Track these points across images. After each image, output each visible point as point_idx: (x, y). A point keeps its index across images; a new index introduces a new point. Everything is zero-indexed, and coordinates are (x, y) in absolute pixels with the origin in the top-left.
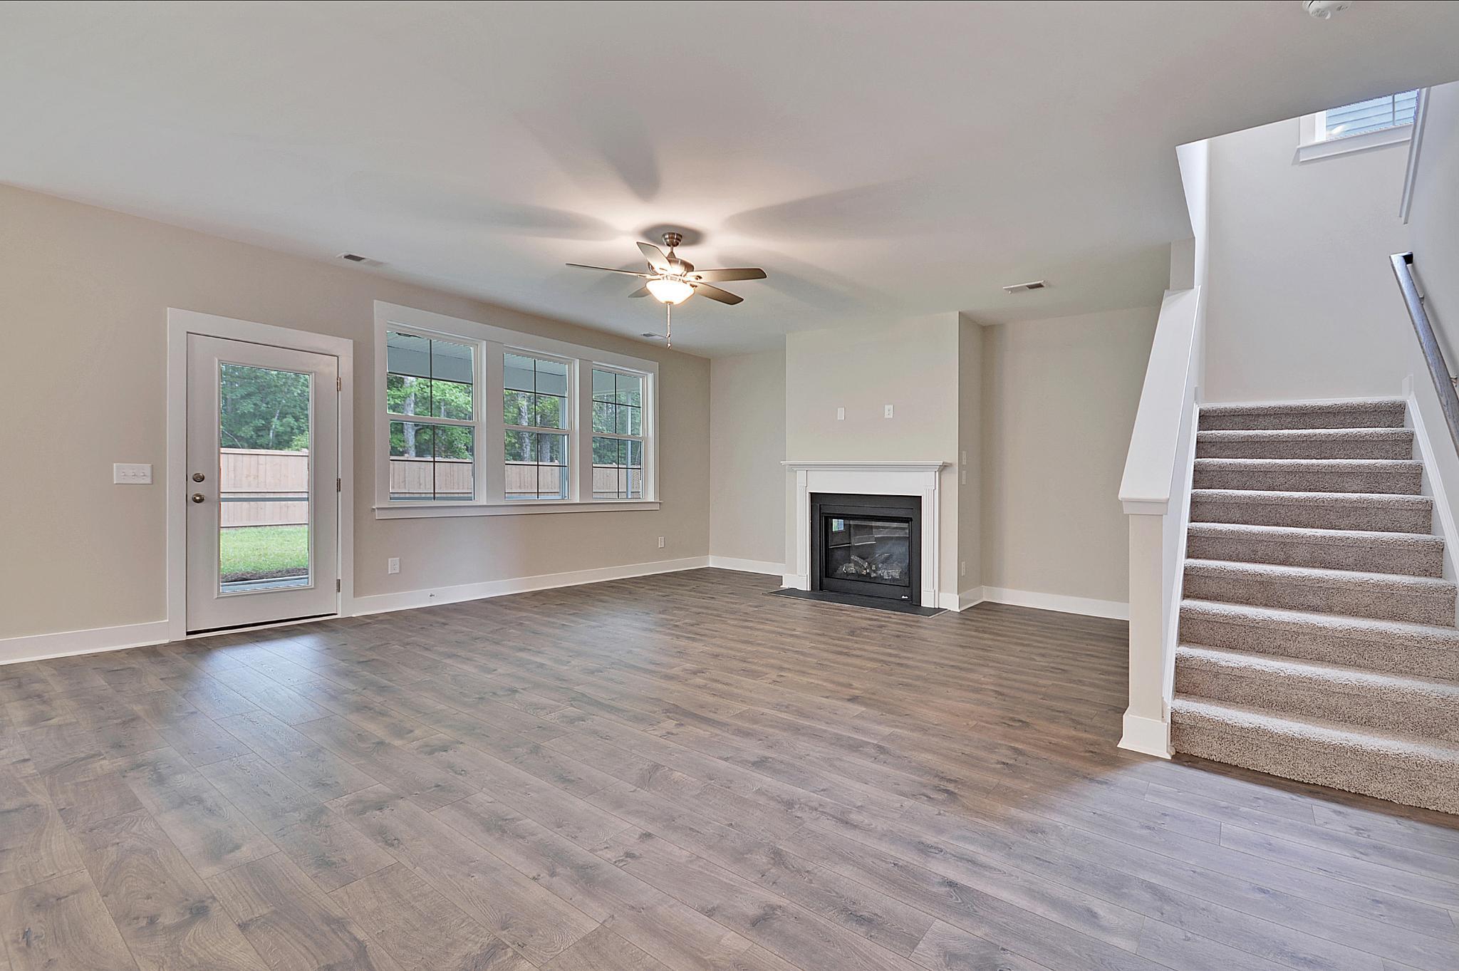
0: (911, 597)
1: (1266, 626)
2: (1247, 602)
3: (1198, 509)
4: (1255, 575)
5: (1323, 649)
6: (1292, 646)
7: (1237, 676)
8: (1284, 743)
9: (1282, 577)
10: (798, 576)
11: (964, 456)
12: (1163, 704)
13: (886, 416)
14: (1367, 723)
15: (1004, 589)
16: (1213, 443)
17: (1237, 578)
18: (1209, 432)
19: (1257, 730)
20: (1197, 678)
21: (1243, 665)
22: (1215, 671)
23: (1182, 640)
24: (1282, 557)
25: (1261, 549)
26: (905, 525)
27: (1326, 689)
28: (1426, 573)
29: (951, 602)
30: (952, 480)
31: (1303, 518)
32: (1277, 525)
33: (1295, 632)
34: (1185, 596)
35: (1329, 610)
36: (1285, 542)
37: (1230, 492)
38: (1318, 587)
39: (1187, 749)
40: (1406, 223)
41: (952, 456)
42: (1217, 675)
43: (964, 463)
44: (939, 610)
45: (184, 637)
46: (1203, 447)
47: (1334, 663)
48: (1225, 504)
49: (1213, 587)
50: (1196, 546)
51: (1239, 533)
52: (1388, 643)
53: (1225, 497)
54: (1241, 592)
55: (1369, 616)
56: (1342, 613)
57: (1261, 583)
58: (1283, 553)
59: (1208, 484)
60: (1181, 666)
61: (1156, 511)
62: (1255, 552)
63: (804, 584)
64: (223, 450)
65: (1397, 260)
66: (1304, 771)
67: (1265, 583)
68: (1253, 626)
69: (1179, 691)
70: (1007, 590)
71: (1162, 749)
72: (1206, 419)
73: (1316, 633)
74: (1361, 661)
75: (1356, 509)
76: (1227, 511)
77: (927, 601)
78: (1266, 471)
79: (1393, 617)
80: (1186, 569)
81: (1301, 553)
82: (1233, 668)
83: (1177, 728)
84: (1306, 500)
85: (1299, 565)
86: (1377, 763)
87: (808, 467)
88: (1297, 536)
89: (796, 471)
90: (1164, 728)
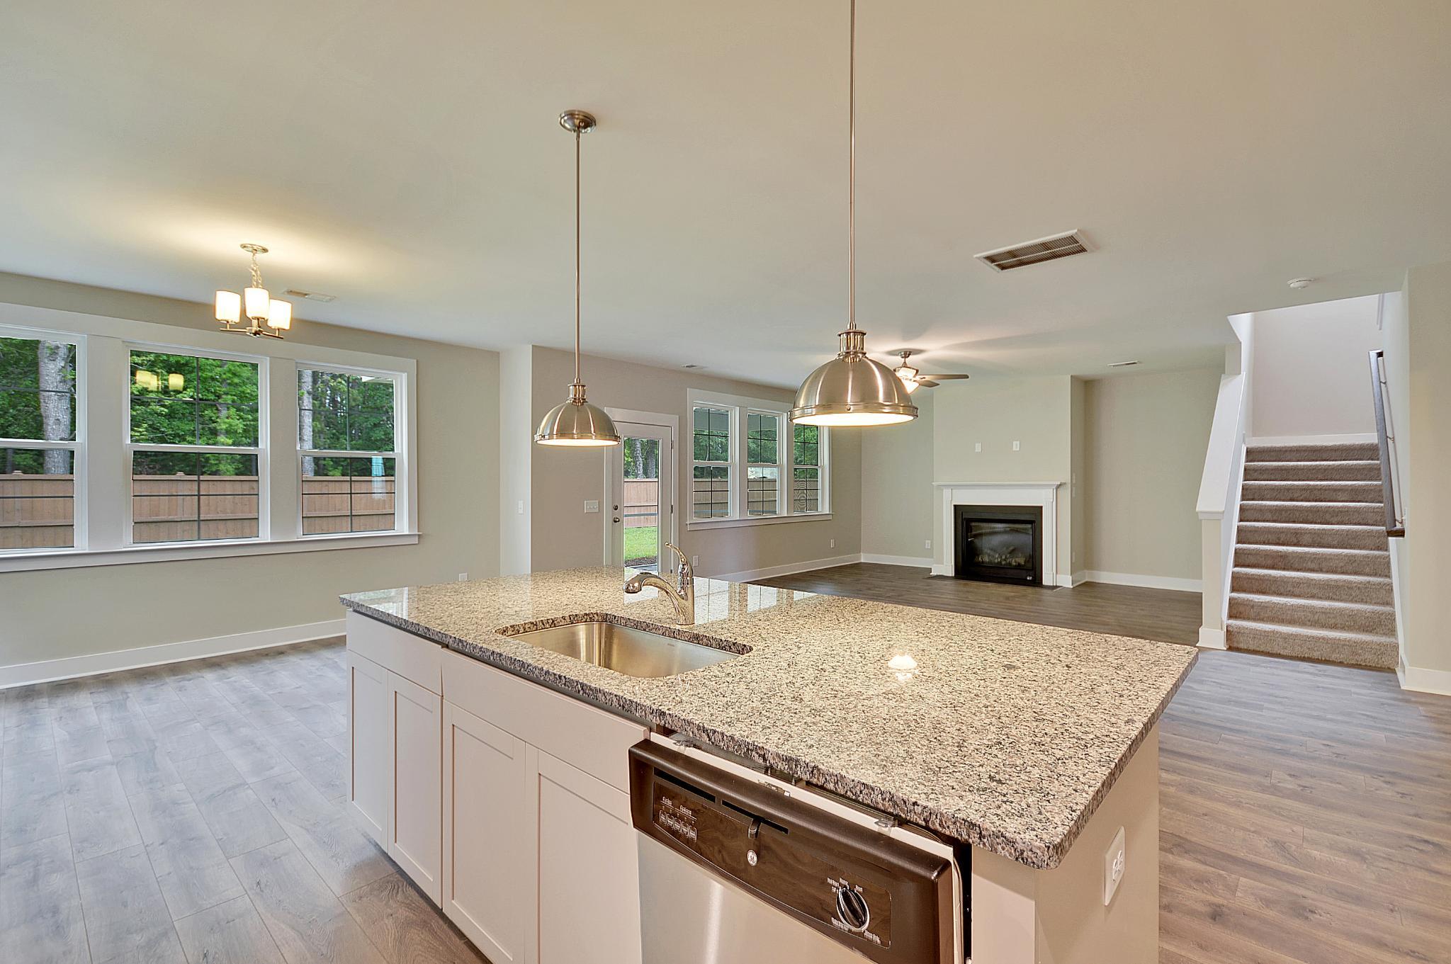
0: (1034, 578)
1: (1283, 580)
2: (1273, 568)
3: (1245, 514)
4: (1277, 552)
5: (1315, 591)
6: (1297, 591)
7: (1263, 606)
8: (1286, 637)
9: (1293, 552)
10: (946, 566)
11: (1074, 477)
12: (1222, 622)
13: (1014, 449)
14: (1334, 627)
15: (1102, 573)
16: (1255, 470)
17: (1267, 554)
18: (1252, 463)
19: (1273, 632)
20: (1242, 609)
21: (1267, 600)
22: (1251, 605)
23: (1233, 590)
24: (1296, 541)
25: (1283, 537)
26: (1029, 526)
27: (1313, 610)
28: (1378, 548)
29: (1066, 581)
30: (1066, 495)
31: (1310, 518)
32: (1294, 522)
33: (1298, 583)
34: (1236, 566)
35: (1321, 571)
36: (1296, 532)
37: (1264, 503)
38: (1315, 558)
39: (1235, 645)
40: (1380, 329)
41: (1066, 476)
42: (1253, 607)
43: (1074, 482)
44: (1056, 587)
46: (1248, 474)
47: (1320, 598)
48: (1261, 510)
49: (1252, 560)
50: (1242, 536)
51: (1268, 528)
52: (1349, 586)
53: (1261, 506)
54: (1270, 562)
55: (1343, 573)
56: (1327, 572)
57: (1281, 556)
58: (1296, 539)
59: (1251, 497)
60: (1232, 603)
61: (1217, 518)
62: (1279, 539)
63: (949, 570)
65: (1373, 354)
66: (1297, 651)
67: (1283, 556)
68: (1275, 580)
69: (1231, 616)
70: (1105, 573)
71: (1222, 644)
72: (1252, 454)
73: (1309, 582)
74: (1335, 597)
75: (1341, 512)
76: (1262, 515)
77: (1047, 581)
78: (1288, 489)
79: (1356, 573)
80: (1236, 550)
81: (1307, 538)
82: (1262, 602)
83: (1229, 634)
84: (1311, 507)
85: (1305, 546)
86: (1335, 644)
87: (952, 487)
88: (1304, 529)
89: (943, 490)
90: (1222, 635)
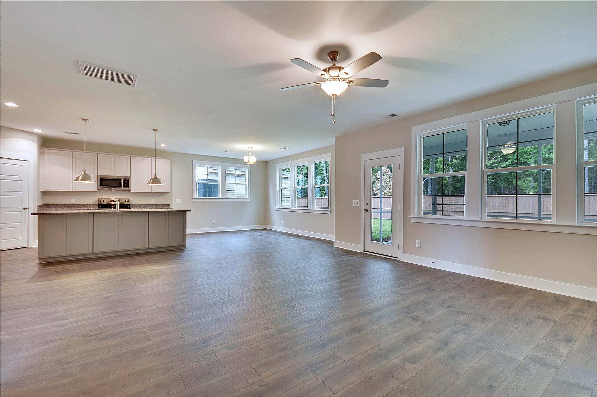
45: (363, 251)
64: (373, 197)
